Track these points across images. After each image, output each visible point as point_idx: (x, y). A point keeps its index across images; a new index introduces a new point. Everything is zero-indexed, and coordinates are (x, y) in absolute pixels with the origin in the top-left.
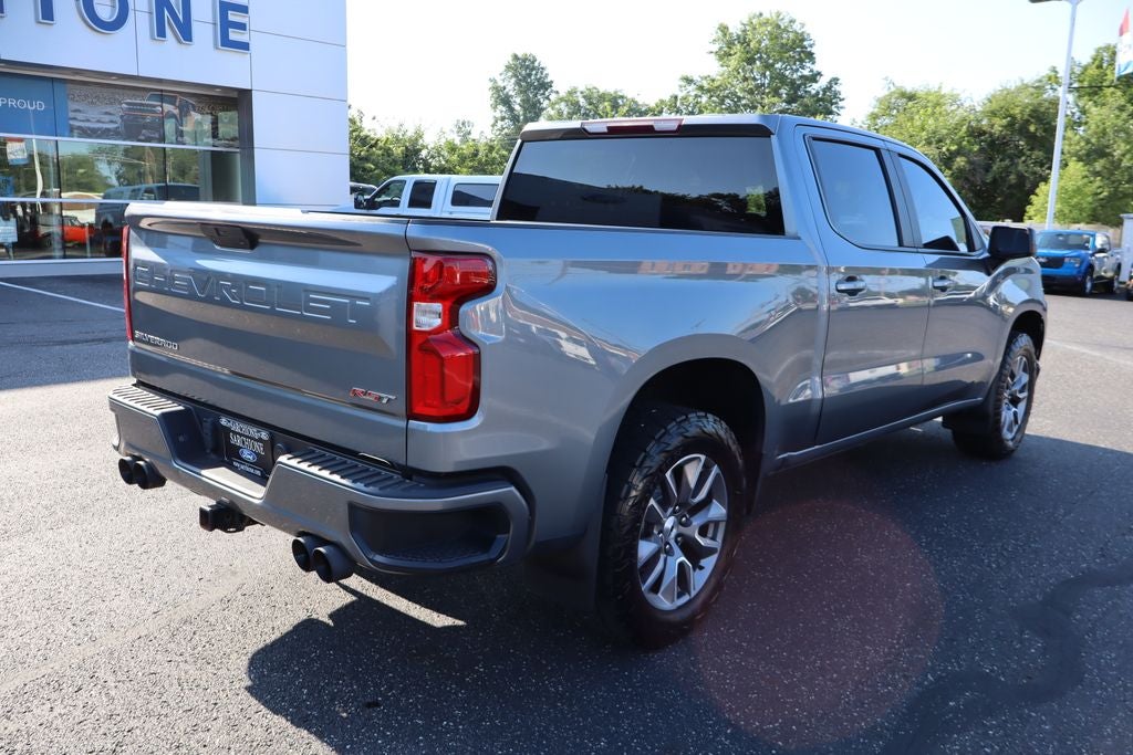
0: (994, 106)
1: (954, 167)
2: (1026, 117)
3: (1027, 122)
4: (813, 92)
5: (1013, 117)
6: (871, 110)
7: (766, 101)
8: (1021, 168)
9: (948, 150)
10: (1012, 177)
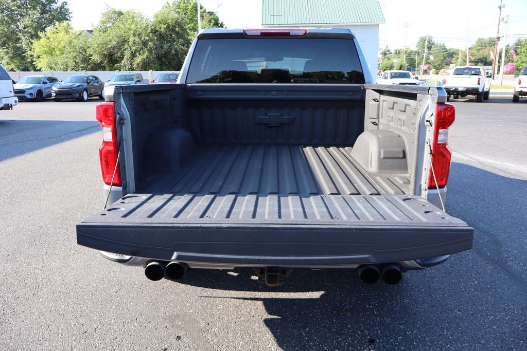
0: (160, 19)
1: (148, 47)
2: (174, 24)
3: (174, 27)
4: (55, 8)
5: (169, 24)
6: (100, 19)
7: (30, 12)
8: (176, 46)
9: (144, 39)
10: (173, 51)
